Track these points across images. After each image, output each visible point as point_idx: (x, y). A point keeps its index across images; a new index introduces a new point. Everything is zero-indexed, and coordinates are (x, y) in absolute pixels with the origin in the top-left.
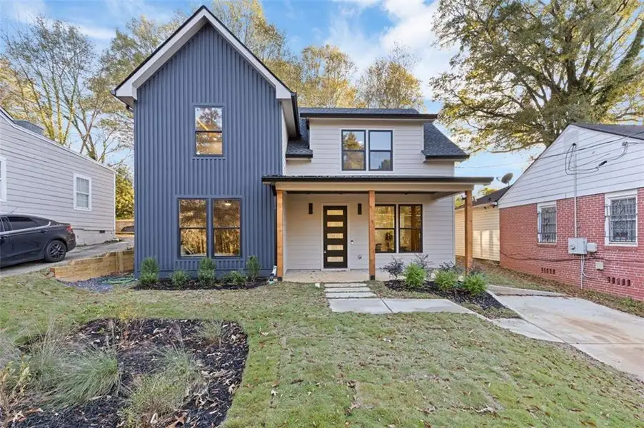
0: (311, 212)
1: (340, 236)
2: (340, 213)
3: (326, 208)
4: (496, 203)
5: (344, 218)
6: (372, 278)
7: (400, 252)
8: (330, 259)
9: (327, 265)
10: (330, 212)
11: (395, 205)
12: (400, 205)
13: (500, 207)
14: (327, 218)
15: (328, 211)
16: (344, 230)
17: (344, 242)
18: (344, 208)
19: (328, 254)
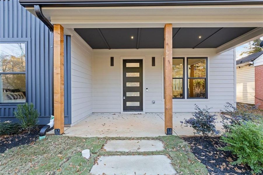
0: (112, 64)
1: (137, 84)
2: (137, 65)
3: (125, 61)
4: (252, 63)
5: (140, 69)
6: (169, 131)
7: (188, 98)
8: (129, 104)
9: (126, 109)
10: (129, 65)
11: (184, 58)
12: (188, 58)
13: (255, 65)
14: (126, 70)
15: (127, 64)
16: (140, 80)
17: (140, 89)
18: (140, 61)
19: (127, 99)
